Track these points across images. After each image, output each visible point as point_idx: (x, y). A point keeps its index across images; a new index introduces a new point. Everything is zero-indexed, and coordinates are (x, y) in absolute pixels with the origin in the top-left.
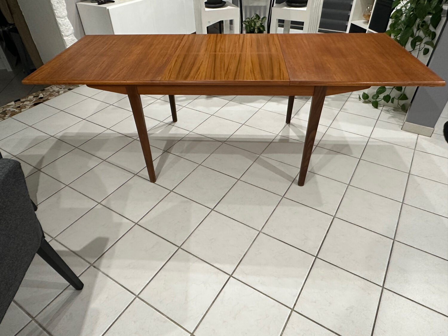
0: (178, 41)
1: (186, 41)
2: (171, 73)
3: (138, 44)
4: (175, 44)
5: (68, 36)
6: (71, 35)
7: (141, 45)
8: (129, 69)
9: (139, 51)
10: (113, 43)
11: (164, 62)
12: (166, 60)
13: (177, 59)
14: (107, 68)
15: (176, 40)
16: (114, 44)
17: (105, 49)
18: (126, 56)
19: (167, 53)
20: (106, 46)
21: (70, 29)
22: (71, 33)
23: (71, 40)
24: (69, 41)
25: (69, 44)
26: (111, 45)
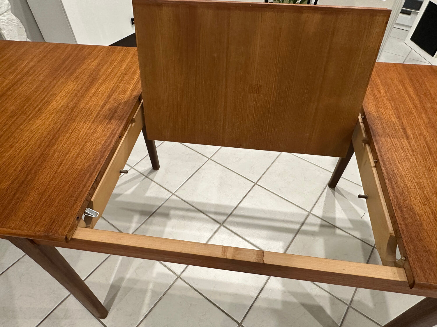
5: (1, 15)
9: (65, 100)
10: (26, 69)
16: (25, 74)
18: (33, 117)
20: (10, 78)
21: (4, 4)
22: (6, 10)
23: (6, 20)
24: (3, 22)
25: (5, 27)
26: (19, 76)
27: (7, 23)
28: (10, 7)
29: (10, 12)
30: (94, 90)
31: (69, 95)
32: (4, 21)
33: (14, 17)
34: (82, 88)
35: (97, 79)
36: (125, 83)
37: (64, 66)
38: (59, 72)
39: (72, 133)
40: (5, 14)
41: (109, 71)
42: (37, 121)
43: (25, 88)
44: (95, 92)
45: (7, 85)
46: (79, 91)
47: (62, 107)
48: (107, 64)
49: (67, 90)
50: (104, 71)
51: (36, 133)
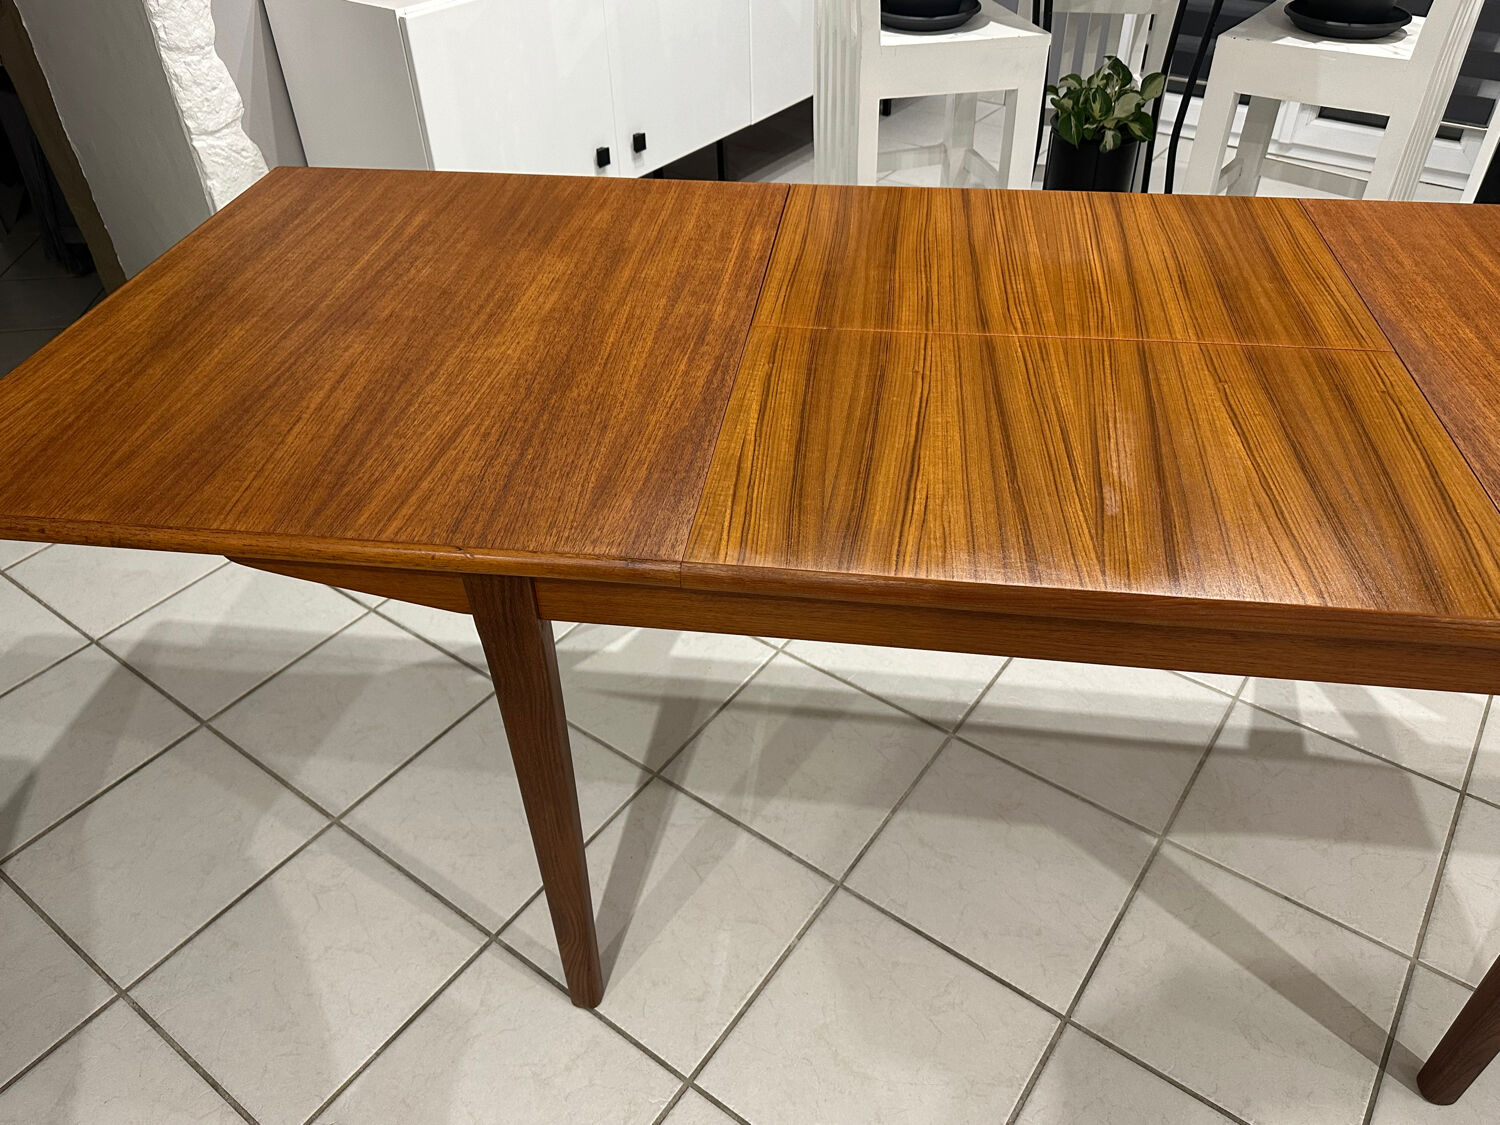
0: (758, 237)
1: (800, 230)
2: (749, 497)
3: (547, 241)
4: (744, 253)
5: (213, 133)
6: (227, 126)
7: (564, 249)
8: (492, 439)
9: (554, 297)
10: (410, 230)
11: (697, 391)
12: (709, 382)
13: (769, 376)
14: (360, 427)
15: (750, 226)
16: (412, 240)
17: (363, 270)
18: (479, 332)
19: (708, 320)
20: (374, 249)
21: (227, 102)
22: (230, 120)
23: (227, 149)
24: (217, 154)
25: (219, 169)
26: (397, 246)
27: (227, 158)
28: (240, 113)
29: (238, 126)
30: (627, 273)
31: (562, 285)
32: (220, 151)
33: (248, 143)
34: (591, 269)
35: (624, 250)
36: (709, 260)
37: (517, 225)
38: (508, 237)
39: (605, 364)
40: (225, 131)
41: (652, 234)
42: (496, 341)
43: (426, 272)
44: (633, 280)
45: (369, 264)
46: (585, 276)
47: (553, 310)
48: (639, 219)
49: (552, 276)
50: (640, 234)
51: (505, 364)
